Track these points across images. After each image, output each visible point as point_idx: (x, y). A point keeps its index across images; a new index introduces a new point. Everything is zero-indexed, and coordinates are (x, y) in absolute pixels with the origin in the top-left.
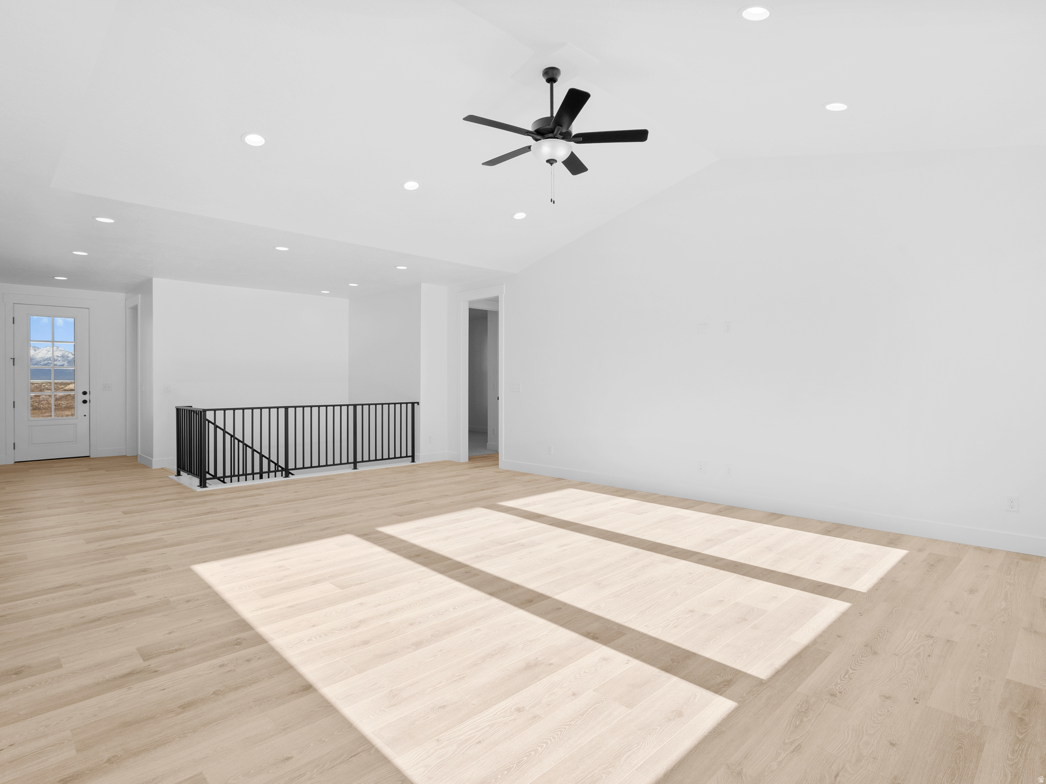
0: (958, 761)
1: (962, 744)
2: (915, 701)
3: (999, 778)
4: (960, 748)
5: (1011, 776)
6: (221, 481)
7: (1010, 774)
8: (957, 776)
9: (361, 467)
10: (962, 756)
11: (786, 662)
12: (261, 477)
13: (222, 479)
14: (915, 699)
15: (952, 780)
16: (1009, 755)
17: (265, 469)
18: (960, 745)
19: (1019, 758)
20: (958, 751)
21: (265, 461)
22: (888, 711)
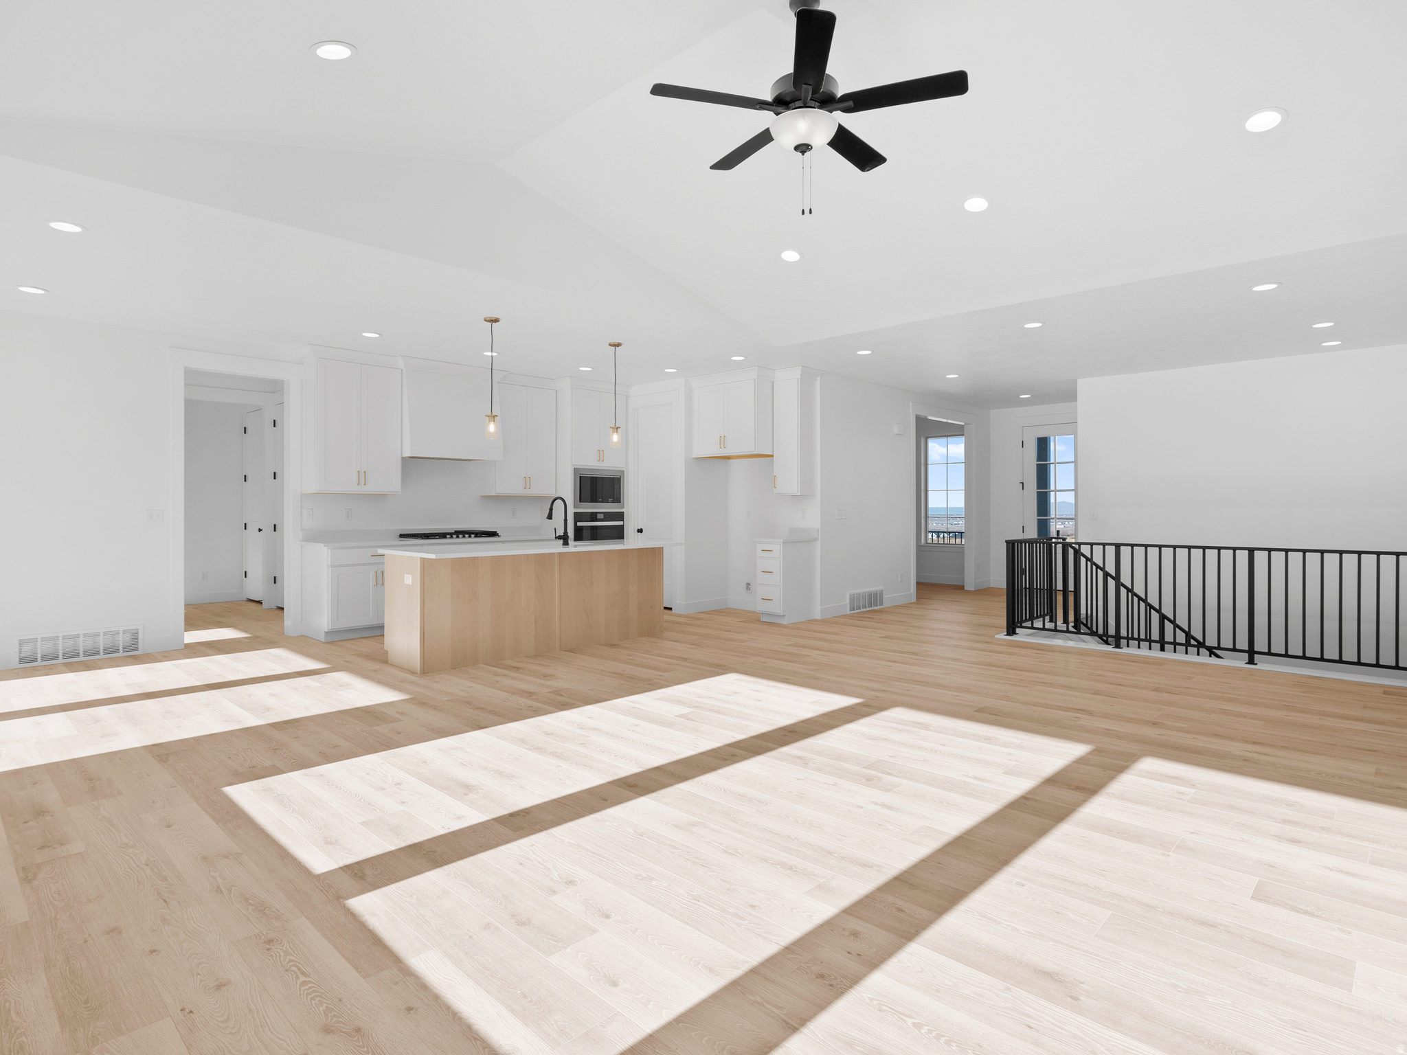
0: (78, 988)
1: (88, 1007)
2: (187, 1010)
3: (23, 1005)
4: (86, 1002)
5: (11, 1018)
6: (1103, 640)
7: (14, 1019)
8: (68, 974)
9: (1263, 662)
10: (78, 995)
11: (371, 928)
12: (1162, 649)
13: (1105, 638)
14: (191, 1012)
15: (70, 968)
16: (25, 1040)
17: (1169, 637)
18: (89, 1005)
19: (12, 1045)
20: (86, 997)
21: (1169, 627)
22: (198, 974)
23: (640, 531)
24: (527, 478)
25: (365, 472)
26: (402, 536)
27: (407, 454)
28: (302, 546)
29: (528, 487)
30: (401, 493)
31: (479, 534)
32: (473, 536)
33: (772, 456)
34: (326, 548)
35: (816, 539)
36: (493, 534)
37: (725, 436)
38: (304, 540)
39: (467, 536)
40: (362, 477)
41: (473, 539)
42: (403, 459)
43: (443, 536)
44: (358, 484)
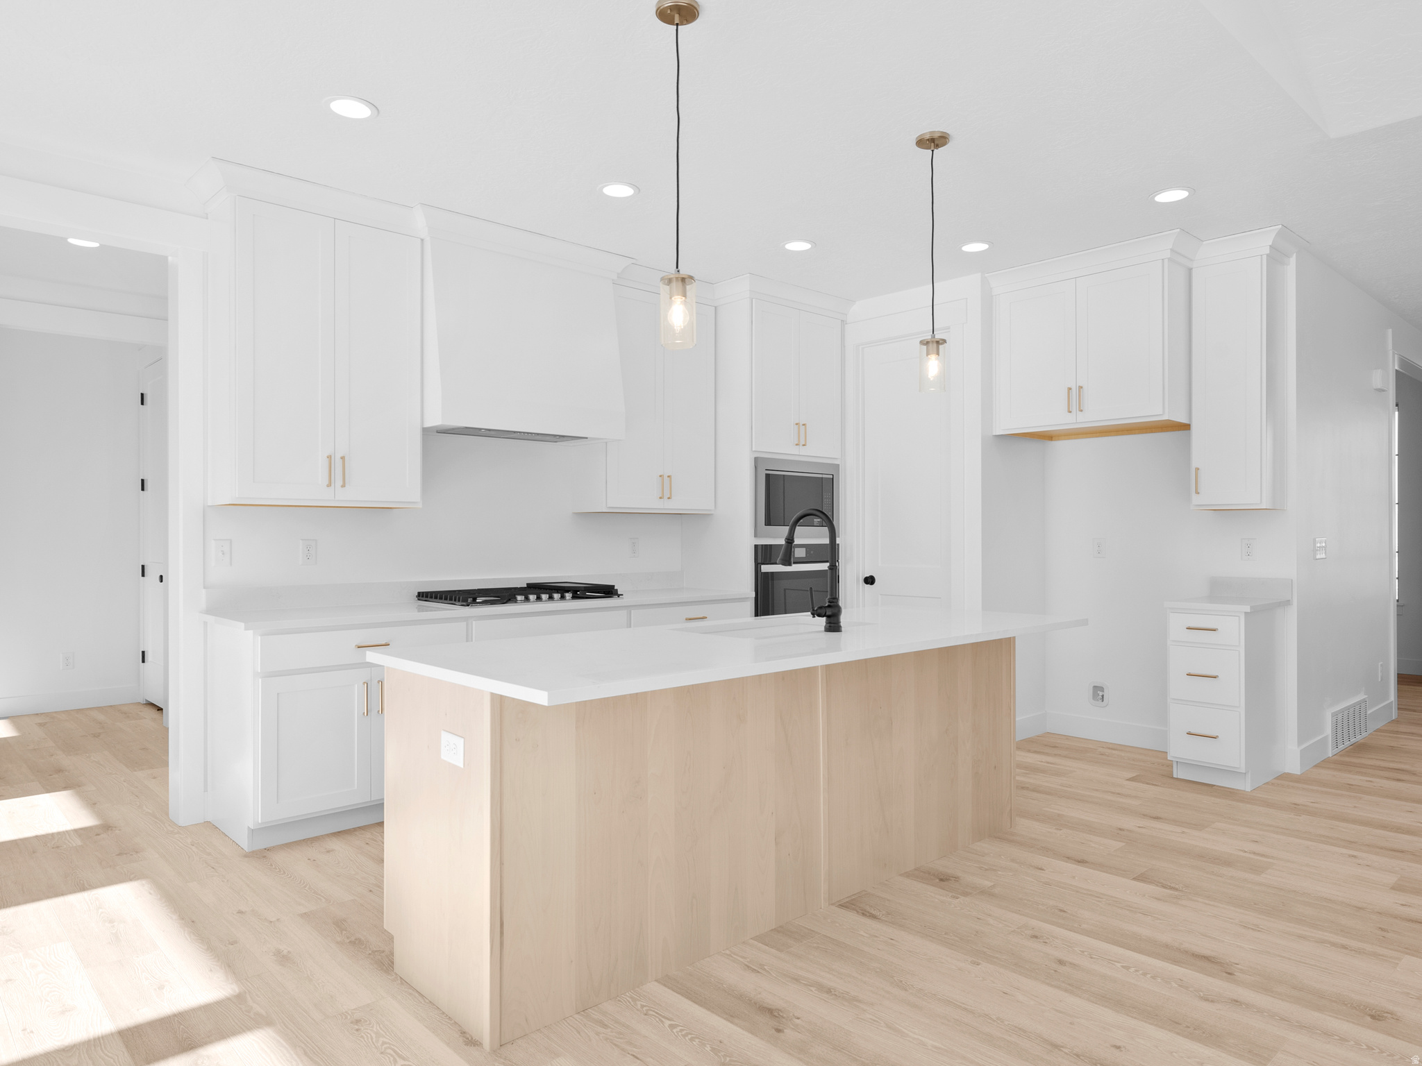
23: (870, 580)
24: (666, 477)
25: (343, 458)
26: (424, 596)
27: (435, 419)
28: (205, 623)
29: (667, 495)
30: (420, 506)
31: (580, 592)
32: (568, 595)
33: (1186, 427)
34: (251, 632)
35: (1288, 603)
36: (608, 591)
37: (1081, 387)
38: (211, 611)
39: (557, 596)
40: (338, 468)
41: (570, 604)
42: (426, 431)
43: (505, 596)
44: (329, 485)
